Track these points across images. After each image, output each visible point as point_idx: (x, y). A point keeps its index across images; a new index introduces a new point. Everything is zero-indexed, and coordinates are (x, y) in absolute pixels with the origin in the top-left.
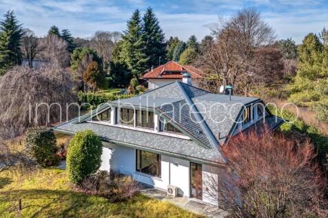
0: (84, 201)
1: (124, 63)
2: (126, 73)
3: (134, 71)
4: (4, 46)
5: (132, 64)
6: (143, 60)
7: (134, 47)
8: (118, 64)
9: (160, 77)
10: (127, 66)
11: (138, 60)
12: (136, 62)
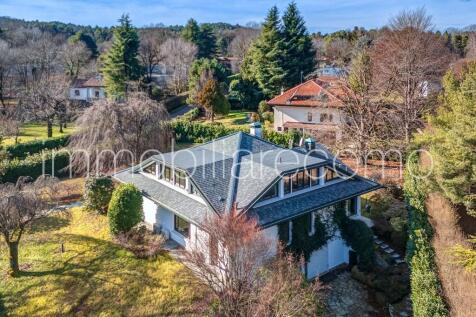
0: (114, 254)
1: (254, 80)
2: (257, 93)
3: (265, 90)
4: (118, 57)
5: (264, 82)
6: (276, 77)
7: (267, 58)
8: (247, 80)
9: (288, 103)
10: (257, 84)
11: (272, 76)
12: (268, 78)
